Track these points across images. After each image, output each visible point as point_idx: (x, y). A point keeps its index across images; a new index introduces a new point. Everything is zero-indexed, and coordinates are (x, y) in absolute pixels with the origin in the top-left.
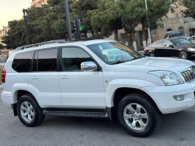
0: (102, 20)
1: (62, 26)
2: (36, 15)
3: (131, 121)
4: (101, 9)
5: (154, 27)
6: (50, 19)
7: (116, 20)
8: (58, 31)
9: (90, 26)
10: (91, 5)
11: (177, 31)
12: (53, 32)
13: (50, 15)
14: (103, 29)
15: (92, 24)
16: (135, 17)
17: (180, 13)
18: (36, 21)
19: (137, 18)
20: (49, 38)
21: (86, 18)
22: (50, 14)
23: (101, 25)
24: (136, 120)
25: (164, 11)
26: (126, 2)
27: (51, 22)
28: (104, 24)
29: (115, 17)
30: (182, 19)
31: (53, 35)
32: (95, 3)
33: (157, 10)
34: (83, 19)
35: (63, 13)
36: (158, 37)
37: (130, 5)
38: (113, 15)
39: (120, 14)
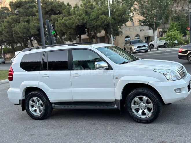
0: (68, 26)
1: (25, 30)
3: (137, 110)
4: (66, 15)
5: (116, 34)
6: (11, 22)
7: (81, 26)
8: (21, 34)
10: (55, 10)
11: (134, 38)
12: (15, 35)
13: (12, 18)
14: (68, 34)
15: (56, 28)
16: (99, 24)
17: (138, 22)
19: (101, 25)
20: (10, 40)
23: (67, 30)
24: (142, 109)
25: (126, 20)
26: (90, 9)
27: (12, 25)
28: (69, 30)
29: (81, 22)
30: (138, 27)
31: (15, 38)
32: (59, 8)
33: (119, 18)
35: (26, 17)
36: (117, 43)
37: (95, 13)
38: (79, 21)
39: (85, 20)
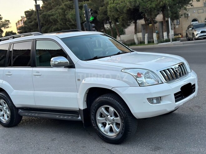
0: (119, 10)
2: (52, 4)
3: (104, 125)
5: (175, 17)
6: (65, 9)
7: (134, 9)
8: (73, 21)
9: (107, 16)
11: (203, 21)
12: (68, 22)
14: (120, 19)
15: (109, 13)
16: (154, 6)
18: (52, 11)
19: (156, 7)
21: (103, 8)
22: (65, 3)
23: (118, 15)
24: (109, 124)
27: (66, 11)
28: (122, 14)
29: (133, 5)
31: (68, 26)
34: (100, 8)
36: (182, 28)
38: (131, 4)
39: (138, 2)
